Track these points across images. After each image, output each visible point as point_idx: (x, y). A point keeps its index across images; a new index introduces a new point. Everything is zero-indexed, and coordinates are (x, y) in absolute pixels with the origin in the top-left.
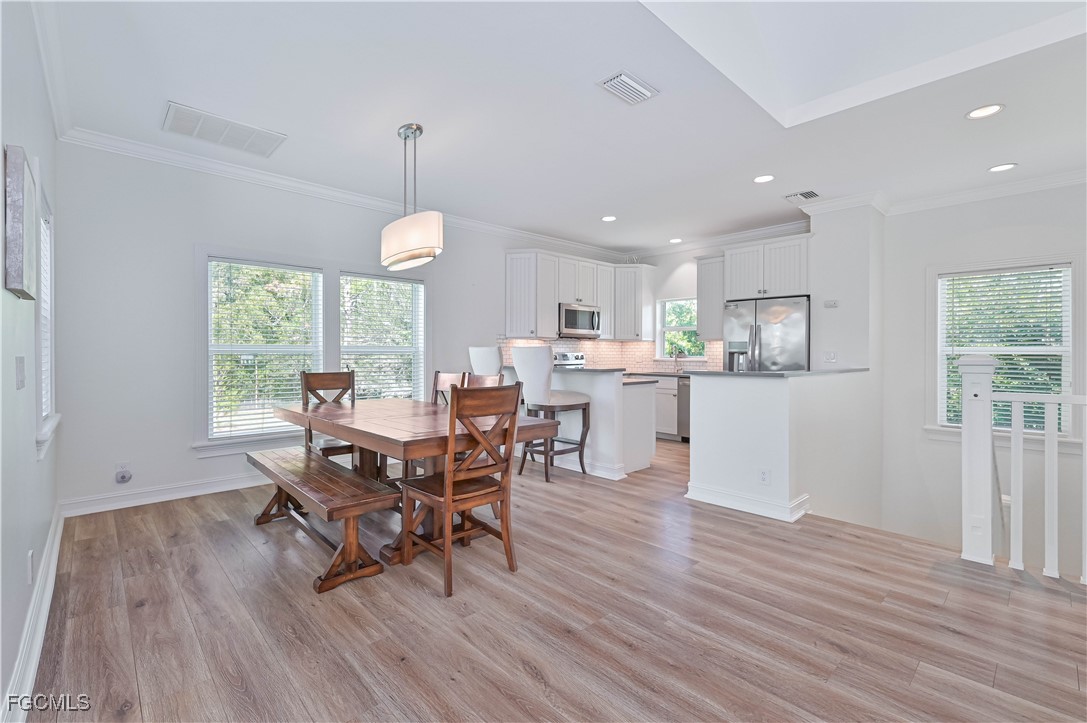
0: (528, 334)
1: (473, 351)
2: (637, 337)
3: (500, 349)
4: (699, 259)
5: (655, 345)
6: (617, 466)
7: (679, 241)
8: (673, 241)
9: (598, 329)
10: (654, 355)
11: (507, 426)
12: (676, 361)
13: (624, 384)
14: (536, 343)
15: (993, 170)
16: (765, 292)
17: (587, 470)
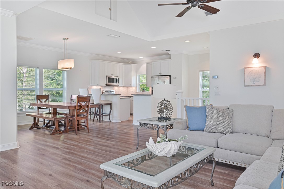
0: (97, 85)
1: (80, 89)
2: (131, 86)
3: (88, 89)
4: (147, 63)
5: (136, 88)
6: (118, 119)
7: (142, 57)
8: (140, 57)
9: (118, 83)
10: (136, 91)
11: (88, 104)
12: (142, 93)
13: (120, 98)
14: (99, 87)
15: (204, 48)
16: (161, 74)
17: (111, 120)
